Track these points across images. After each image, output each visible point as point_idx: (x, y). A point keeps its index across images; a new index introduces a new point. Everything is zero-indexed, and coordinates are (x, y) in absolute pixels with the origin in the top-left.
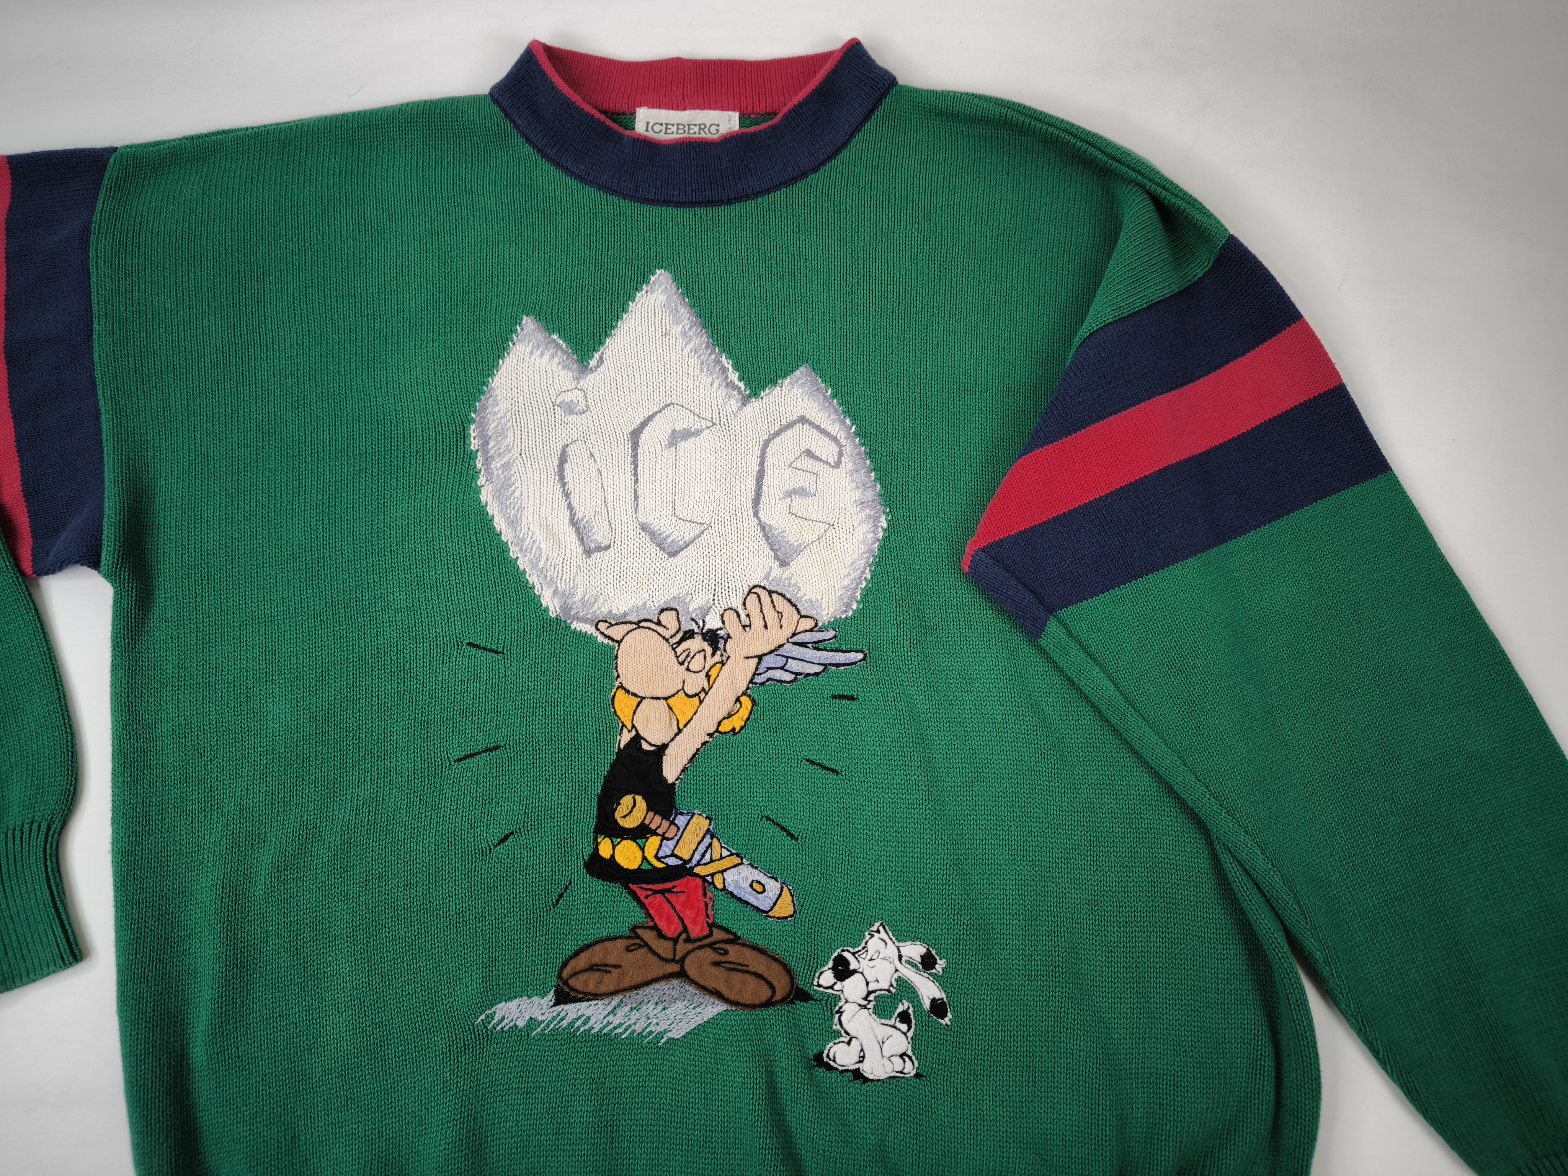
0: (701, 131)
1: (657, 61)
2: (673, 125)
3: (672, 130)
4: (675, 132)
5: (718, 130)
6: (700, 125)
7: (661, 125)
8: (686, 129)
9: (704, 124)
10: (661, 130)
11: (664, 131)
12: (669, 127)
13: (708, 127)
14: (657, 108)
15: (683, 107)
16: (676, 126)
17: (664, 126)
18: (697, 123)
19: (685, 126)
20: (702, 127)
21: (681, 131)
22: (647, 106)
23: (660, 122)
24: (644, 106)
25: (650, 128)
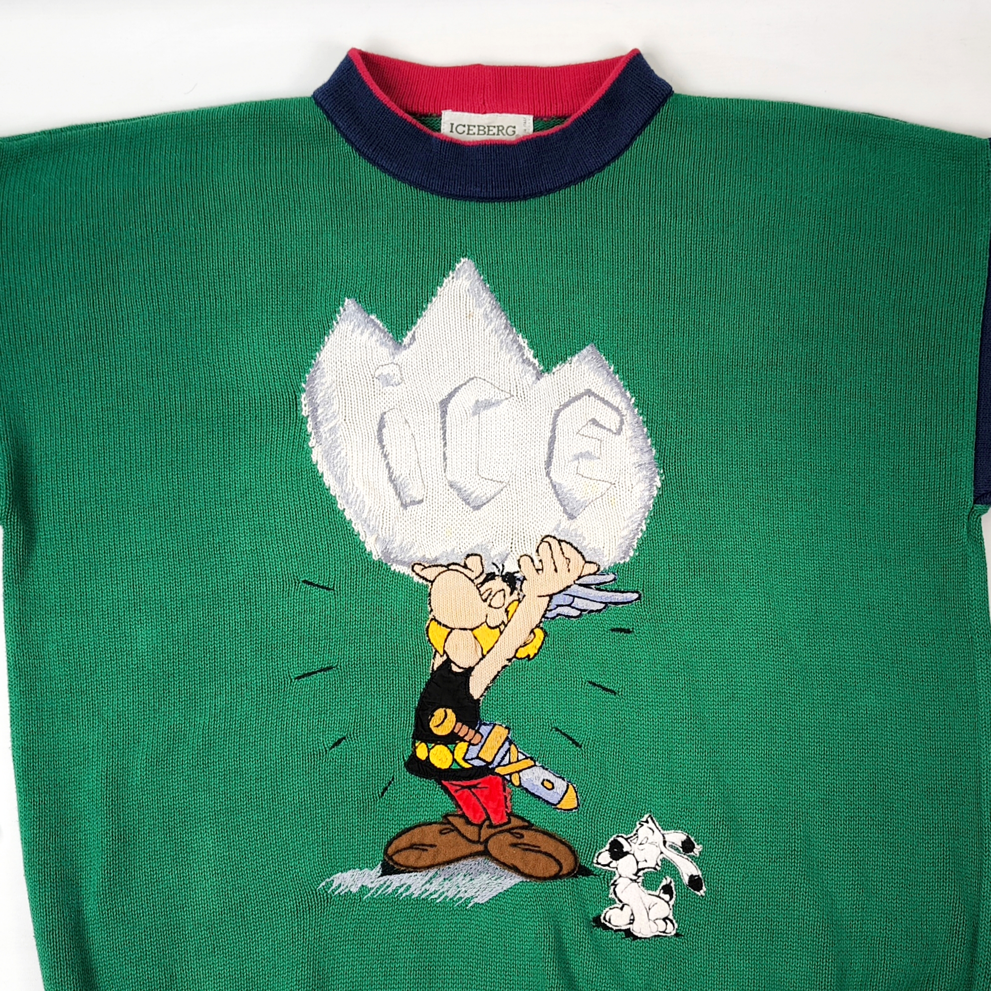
0: (500, 133)
1: (460, 67)
2: (474, 127)
3: (474, 131)
4: (477, 133)
5: (514, 132)
6: (498, 127)
7: (464, 126)
8: (486, 130)
9: (502, 126)
10: (464, 132)
11: (466, 132)
12: (471, 128)
13: (505, 129)
14: (460, 111)
15: (484, 111)
16: (477, 127)
17: (467, 127)
18: (496, 125)
19: (485, 128)
20: (501, 128)
21: (481, 132)
22: (452, 109)
23: (463, 124)
24: (449, 109)
25: (454, 130)
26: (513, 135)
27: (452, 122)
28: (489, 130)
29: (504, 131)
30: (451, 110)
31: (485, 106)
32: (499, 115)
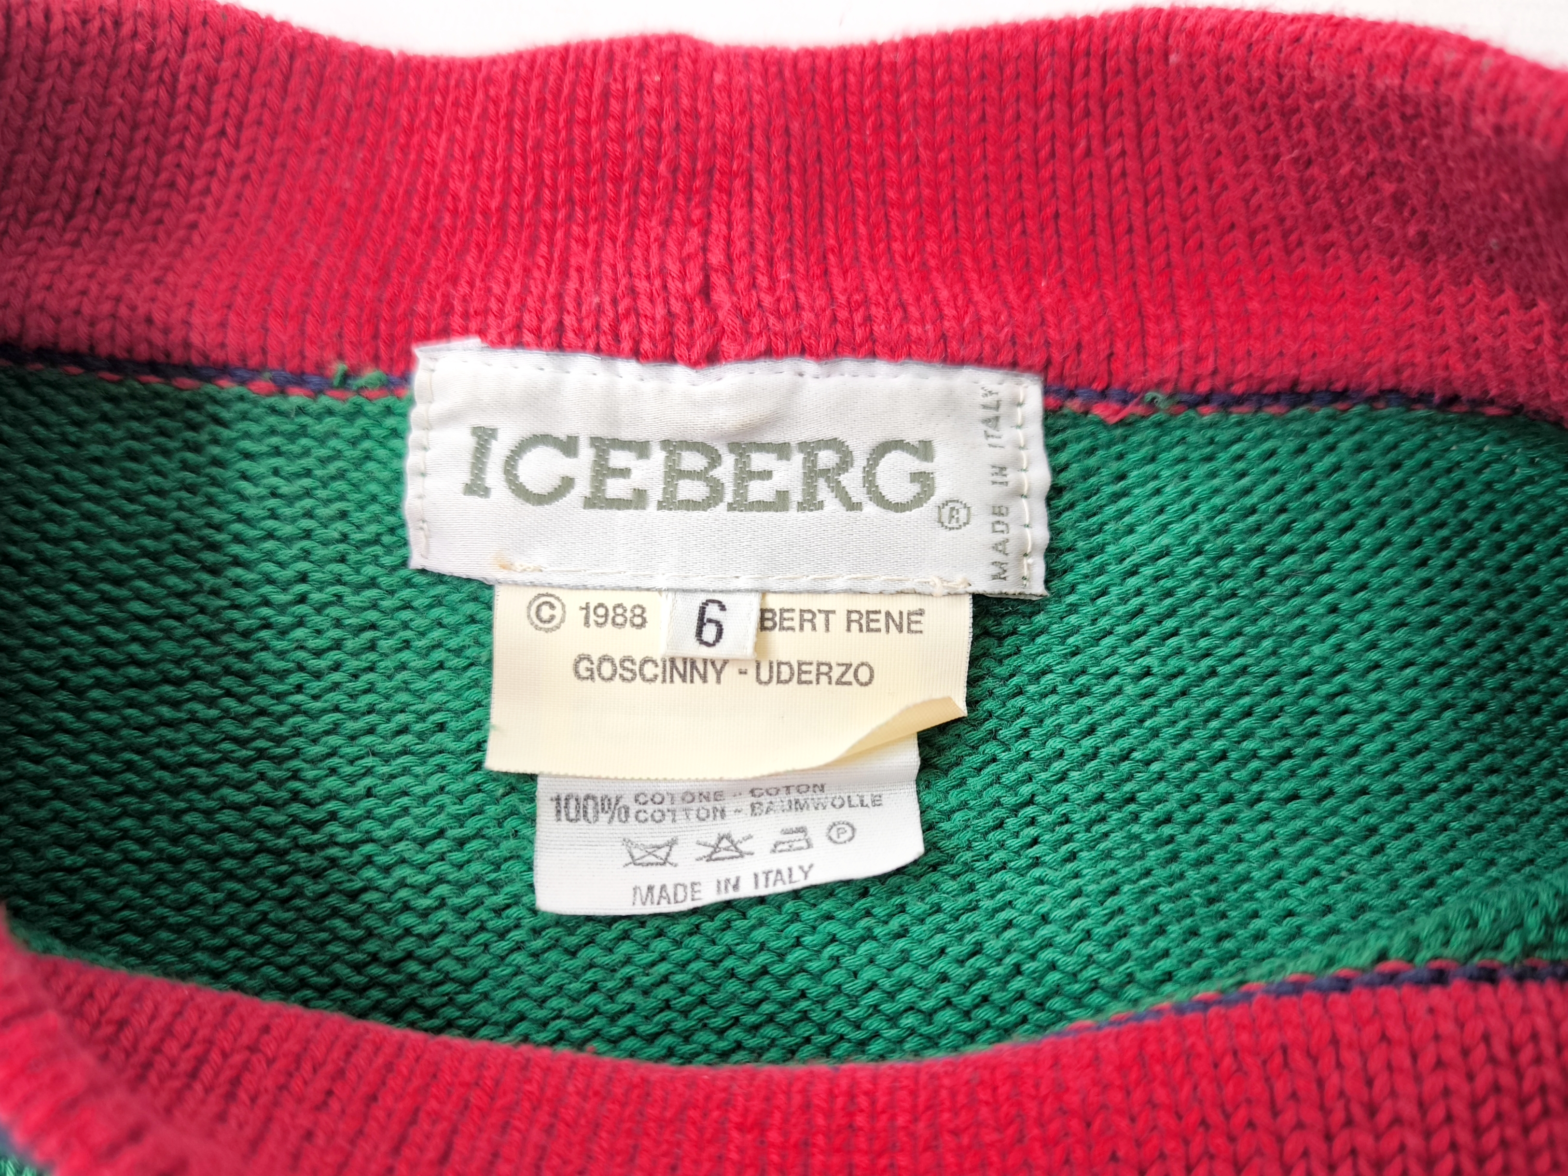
0: (824, 492)
1: (550, 53)
2: (641, 449)
3: (637, 479)
4: (656, 494)
5: (924, 480)
6: (809, 448)
7: (569, 446)
8: (726, 471)
9: (834, 444)
10: (567, 484)
11: (582, 488)
12: (618, 459)
13: (860, 461)
14: (539, 343)
15: (702, 343)
16: (658, 456)
17: (587, 454)
18: (793, 436)
19: (715, 460)
20: (827, 458)
21: (690, 490)
22: (482, 333)
23: (561, 433)
24: (465, 332)
25: (494, 476)
26: (917, 501)
27: (486, 422)
28: (744, 475)
29: (852, 480)
30: (474, 342)
31: (713, 309)
32: (809, 366)
